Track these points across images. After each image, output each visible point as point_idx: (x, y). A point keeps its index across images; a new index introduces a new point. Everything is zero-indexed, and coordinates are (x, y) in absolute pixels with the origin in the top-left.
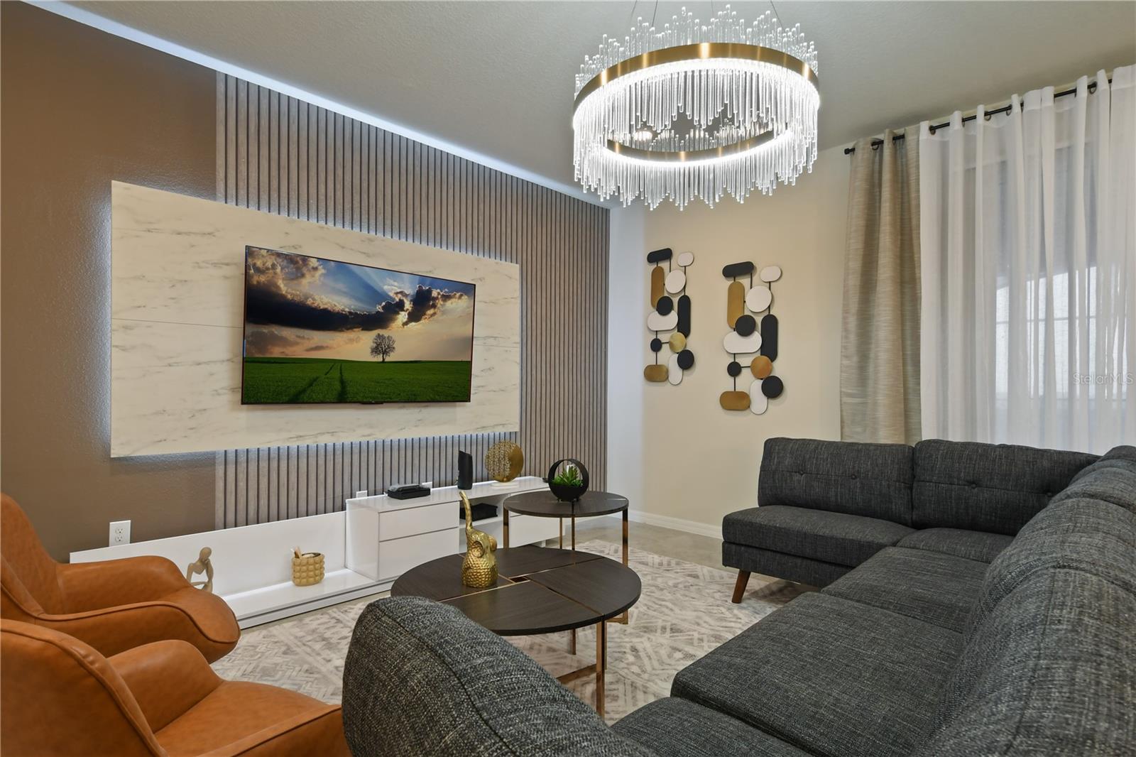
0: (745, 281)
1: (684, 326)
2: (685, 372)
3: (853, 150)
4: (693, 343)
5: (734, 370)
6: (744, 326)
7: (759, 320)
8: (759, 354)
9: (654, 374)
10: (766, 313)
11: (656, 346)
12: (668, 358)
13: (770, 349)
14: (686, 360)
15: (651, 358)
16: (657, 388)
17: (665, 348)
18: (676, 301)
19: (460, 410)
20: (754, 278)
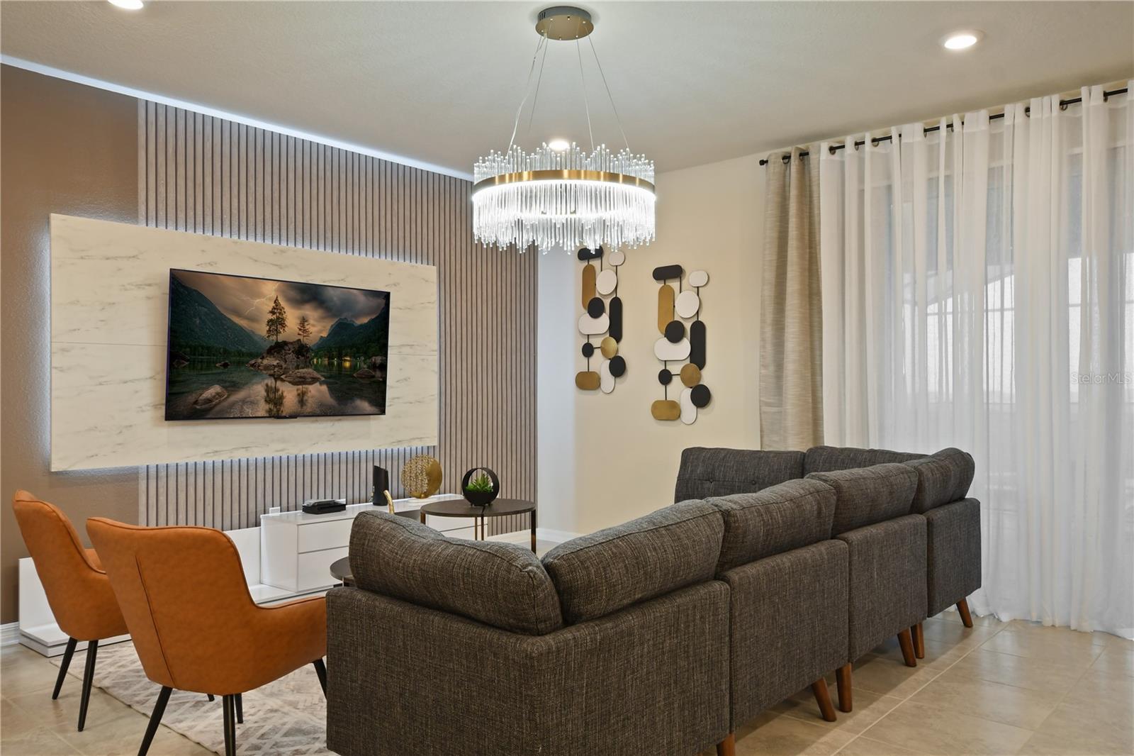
0: (674, 284)
1: (616, 331)
2: (618, 380)
3: (767, 162)
4: (625, 349)
5: (665, 377)
6: (674, 332)
7: (688, 326)
8: (688, 362)
9: (587, 381)
10: (695, 319)
11: (588, 350)
12: (600, 364)
13: (698, 357)
14: (618, 367)
15: (582, 364)
16: (590, 397)
17: (597, 353)
18: (607, 303)
19: (376, 423)
20: (684, 282)
